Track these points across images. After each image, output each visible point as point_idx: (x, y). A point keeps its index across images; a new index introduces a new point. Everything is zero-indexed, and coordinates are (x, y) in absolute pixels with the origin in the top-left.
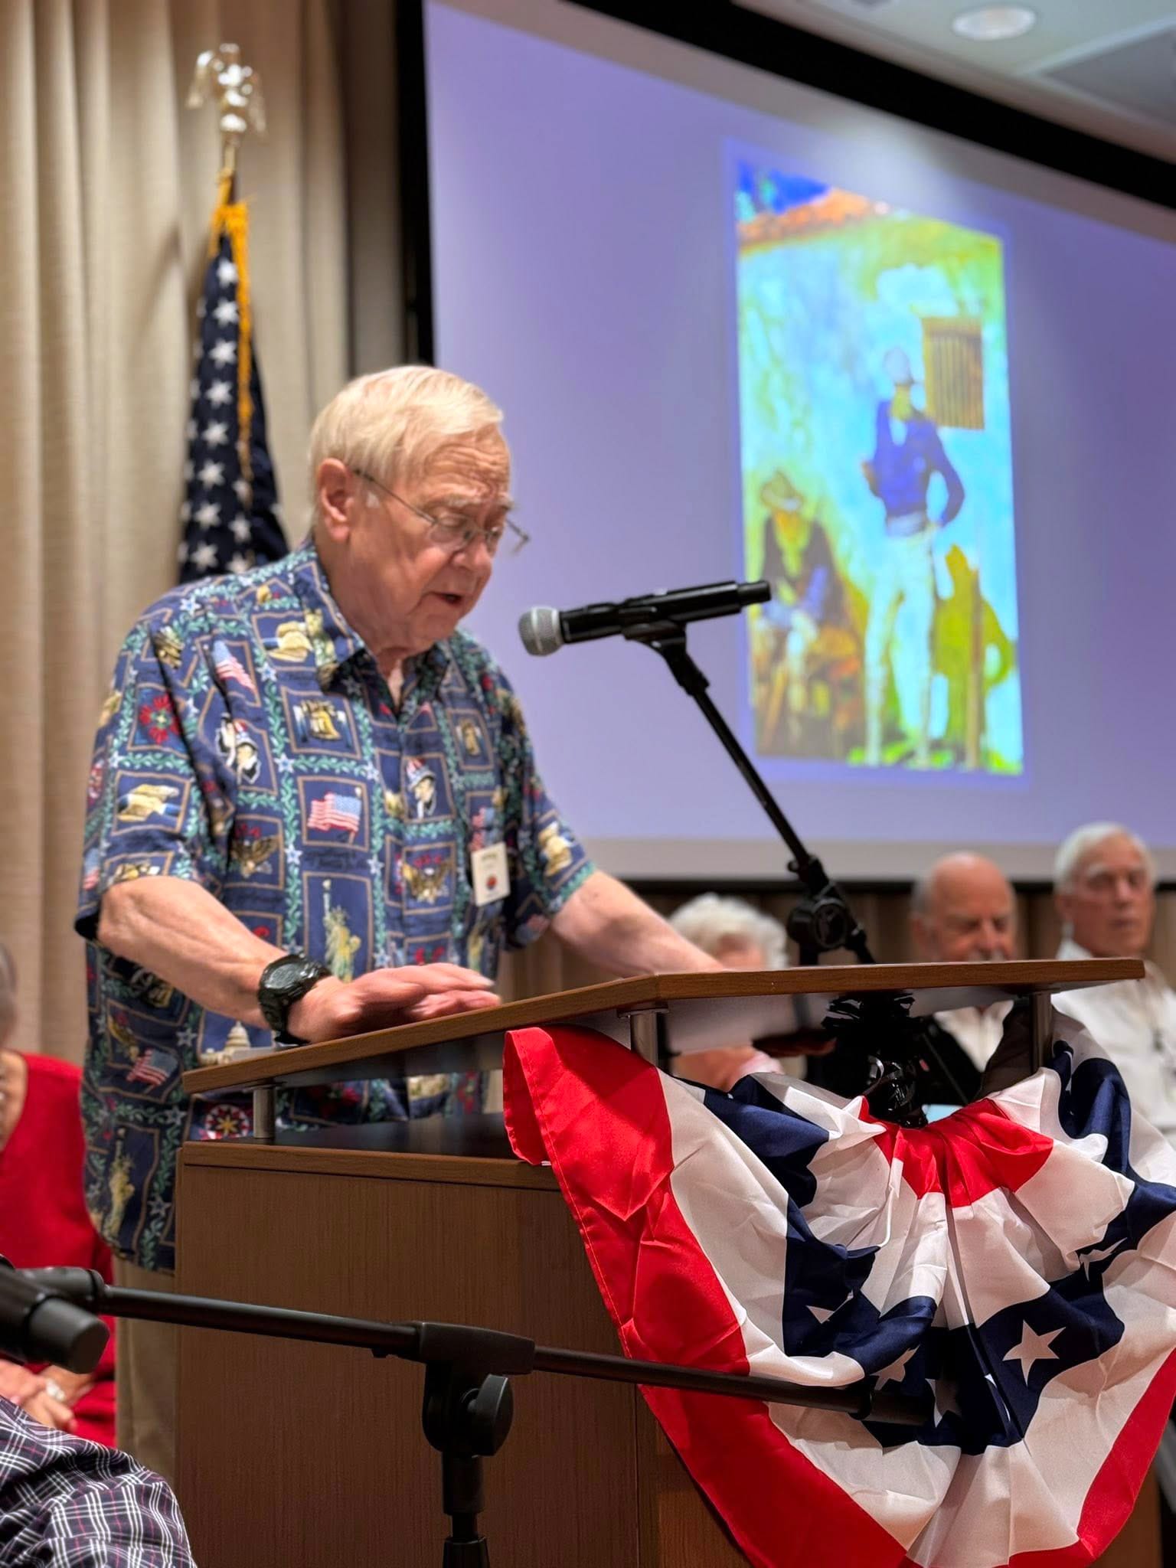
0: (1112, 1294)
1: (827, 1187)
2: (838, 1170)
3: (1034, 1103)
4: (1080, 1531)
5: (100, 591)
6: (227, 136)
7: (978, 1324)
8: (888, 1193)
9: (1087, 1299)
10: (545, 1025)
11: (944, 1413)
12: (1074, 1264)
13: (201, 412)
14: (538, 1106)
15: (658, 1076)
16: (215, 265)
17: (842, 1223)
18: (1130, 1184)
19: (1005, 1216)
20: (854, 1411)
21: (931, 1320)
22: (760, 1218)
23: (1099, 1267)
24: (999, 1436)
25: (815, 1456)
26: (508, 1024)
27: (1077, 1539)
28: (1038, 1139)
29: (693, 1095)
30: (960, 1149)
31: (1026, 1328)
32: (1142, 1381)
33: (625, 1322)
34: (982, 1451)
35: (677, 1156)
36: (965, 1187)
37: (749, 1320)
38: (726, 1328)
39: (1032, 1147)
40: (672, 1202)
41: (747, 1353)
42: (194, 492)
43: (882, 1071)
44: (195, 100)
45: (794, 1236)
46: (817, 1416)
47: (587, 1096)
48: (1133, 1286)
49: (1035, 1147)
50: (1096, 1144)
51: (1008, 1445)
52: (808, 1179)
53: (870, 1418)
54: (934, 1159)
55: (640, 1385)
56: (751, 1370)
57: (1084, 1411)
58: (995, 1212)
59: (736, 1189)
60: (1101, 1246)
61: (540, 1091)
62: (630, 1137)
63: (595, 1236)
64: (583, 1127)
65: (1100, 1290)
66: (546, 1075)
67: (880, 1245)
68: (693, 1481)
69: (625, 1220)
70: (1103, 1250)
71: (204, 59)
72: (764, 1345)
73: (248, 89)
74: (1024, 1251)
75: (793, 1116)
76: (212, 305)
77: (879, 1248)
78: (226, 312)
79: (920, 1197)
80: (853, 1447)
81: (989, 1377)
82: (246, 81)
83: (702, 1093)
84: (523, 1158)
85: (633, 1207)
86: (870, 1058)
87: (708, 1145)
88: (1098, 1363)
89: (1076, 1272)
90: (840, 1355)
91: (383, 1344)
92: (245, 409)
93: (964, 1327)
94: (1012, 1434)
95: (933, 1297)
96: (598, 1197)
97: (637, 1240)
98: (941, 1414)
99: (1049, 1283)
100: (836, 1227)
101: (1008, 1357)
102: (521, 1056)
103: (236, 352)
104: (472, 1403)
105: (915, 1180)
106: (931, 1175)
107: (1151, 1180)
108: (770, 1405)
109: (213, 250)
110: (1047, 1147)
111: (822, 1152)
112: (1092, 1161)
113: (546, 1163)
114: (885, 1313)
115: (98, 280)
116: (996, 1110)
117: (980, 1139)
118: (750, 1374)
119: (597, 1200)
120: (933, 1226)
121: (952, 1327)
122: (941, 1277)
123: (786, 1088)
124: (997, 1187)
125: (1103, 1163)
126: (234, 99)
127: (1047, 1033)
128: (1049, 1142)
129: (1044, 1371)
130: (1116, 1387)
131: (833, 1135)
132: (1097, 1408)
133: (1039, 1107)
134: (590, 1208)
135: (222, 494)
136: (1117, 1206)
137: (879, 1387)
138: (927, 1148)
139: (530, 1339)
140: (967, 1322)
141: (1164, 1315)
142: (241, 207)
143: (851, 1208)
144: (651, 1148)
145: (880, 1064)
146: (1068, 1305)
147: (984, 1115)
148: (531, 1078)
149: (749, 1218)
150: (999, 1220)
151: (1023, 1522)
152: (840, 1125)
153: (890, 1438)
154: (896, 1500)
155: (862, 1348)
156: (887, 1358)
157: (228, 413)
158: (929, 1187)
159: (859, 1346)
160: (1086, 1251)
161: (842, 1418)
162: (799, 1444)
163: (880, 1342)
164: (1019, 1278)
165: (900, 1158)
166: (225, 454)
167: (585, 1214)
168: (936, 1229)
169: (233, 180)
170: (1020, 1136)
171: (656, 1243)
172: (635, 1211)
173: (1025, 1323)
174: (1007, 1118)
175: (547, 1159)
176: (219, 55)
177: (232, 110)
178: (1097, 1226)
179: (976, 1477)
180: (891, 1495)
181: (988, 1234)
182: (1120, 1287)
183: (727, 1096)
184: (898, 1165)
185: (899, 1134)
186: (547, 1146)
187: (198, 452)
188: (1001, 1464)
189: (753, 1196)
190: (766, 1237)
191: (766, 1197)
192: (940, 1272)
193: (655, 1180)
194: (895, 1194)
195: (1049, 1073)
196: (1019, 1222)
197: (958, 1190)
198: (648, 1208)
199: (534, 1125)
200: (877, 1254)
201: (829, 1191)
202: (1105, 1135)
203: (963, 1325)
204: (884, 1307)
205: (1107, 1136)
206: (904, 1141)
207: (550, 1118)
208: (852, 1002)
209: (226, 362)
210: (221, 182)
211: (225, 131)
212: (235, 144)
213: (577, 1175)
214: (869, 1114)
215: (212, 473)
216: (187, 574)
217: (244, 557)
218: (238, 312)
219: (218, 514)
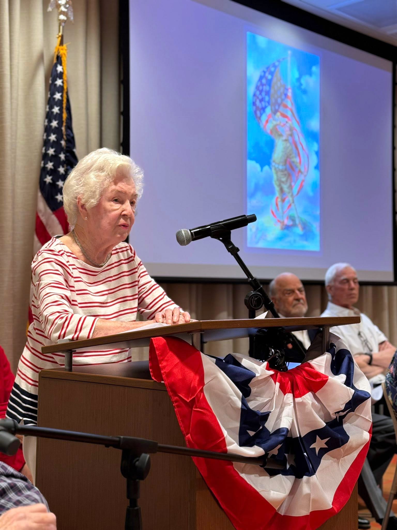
0: (346, 426)
1: (254, 391)
2: (259, 386)
3: (323, 364)
4: (333, 504)
5: (14, 176)
6: (61, 22)
7: (302, 436)
8: (274, 394)
9: (337, 428)
10: (164, 336)
11: (290, 465)
12: (334, 417)
13: (49, 116)
14: (161, 363)
15: (200, 354)
16: (56, 66)
17: (260, 403)
18: (353, 391)
19: (312, 401)
20: (261, 465)
21: (287, 435)
22: (233, 401)
23: (342, 418)
24: (307, 473)
25: (248, 479)
26: (151, 336)
27: (332, 506)
28: (324, 376)
29: (212, 361)
30: (298, 379)
31: (318, 437)
32: (355, 455)
33: (187, 434)
34: (302, 477)
35: (206, 381)
36: (300, 391)
37: (228, 435)
38: (220, 438)
39: (321, 379)
40: (204, 396)
41: (227, 445)
42: (46, 143)
43: (274, 353)
44: (50, 9)
45: (243, 408)
46: (249, 466)
47: (177, 360)
48: (353, 424)
49: (323, 379)
50: (342, 378)
51: (310, 476)
52: (248, 389)
53: (266, 467)
54: (290, 382)
55: (191, 456)
56: (228, 451)
57: (335, 464)
58: (309, 400)
59: (225, 392)
60: (343, 411)
61: (161, 358)
62: (191, 374)
63: (178, 406)
64: (175, 371)
65: (342, 424)
66: (163, 354)
67: (271, 411)
68: (208, 487)
69: (188, 402)
70: (343, 412)
72: (233, 443)
73: (67, 6)
74: (318, 412)
75: (244, 368)
76: (54, 80)
77: (271, 412)
78: (59, 82)
79: (285, 394)
80: (260, 476)
81: (305, 454)
82: (67, 3)
83: (215, 360)
84: (155, 380)
85: (191, 397)
86: (270, 349)
87: (216, 378)
88: (340, 449)
89: (335, 419)
90: (257, 447)
91: (108, 443)
92: (65, 115)
93: (298, 437)
94: (311, 473)
95: (288, 428)
96: (180, 394)
97: (192, 408)
98: (289, 465)
99: (325, 423)
100: (257, 404)
101: (311, 447)
102: (155, 346)
103: (62, 96)
104: (137, 463)
105: (284, 389)
106: (289, 388)
107: (360, 389)
108: (234, 463)
109: (55, 61)
110: (327, 379)
111: (253, 380)
112: (340, 383)
113: (162, 382)
114: (272, 432)
115: (15, 70)
116: (310, 366)
117: (305, 376)
118: (228, 453)
119: (179, 395)
120: (289, 404)
121: (293, 437)
122: (291, 421)
123: (242, 359)
124: (310, 392)
125: (344, 384)
126: (63, 9)
127: (328, 340)
128: (327, 377)
129: (323, 451)
130: (346, 457)
131: (257, 375)
132: (340, 464)
133: (324, 365)
134: (177, 397)
135: (56, 144)
136: (349, 398)
137: (269, 457)
138: (288, 378)
139: (156, 442)
140: (298, 436)
141: (362, 433)
142: (65, 46)
143: (262, 398)
144: (198, 378)
145: (273, 350)
146: (331, 430)
147: (307, 368)
148: (158, 354)
149: (229, 402)
150: (310, 402)
151: (315, 501)
152: (260, 372)
153: (272, 473)
154: (274, 494)
155: (264, 444)
156: (272, 447)
157: (59, 117)
158: (287, 392)
159: (263, 444)
160: (338, 412)
161: (257, 467)
162: (243, 475)
163: (270, 443)
164: (316, 422)
165: (279, 382)
166: (57, 131)
167: (175, 399)
168: (290, 405)
169: (62, 37)
170: (318, 375)
171: (198, 409)
172: (191, 399)
173: (317, 436)
174: (314, 369)
175: (163, 380)
177: (62, 13)
178: (342, 405)
179: (300, 486)
180: (272, 492)
181: (307, 407)
182: (348, 424)
183: (223, 361)
184: (278, 384)
185: (279, 374)
186: (163, 376)
187: (48, 130)
188: (308, 482)
189: (230, 395)
190: (234, 408)
191: (235, 395)
192: (290, 419)
193: (198, 389)
194: (276, 394)
195: (327, 354)
196: (316, 403)
197: (298, 392)
198: (196, 398)
199: (159, 369)
200: (270, 414)
201: (256, 393)
202: (345, 374)
203: (297, 437)
204: (272, 431)
205: (346, 375)
206: (280, 376)
207: (164, 367)
208: (264, 330)
209: (59, 99)
210: (58, 38)
211: (60, 20)
212: (63, 24)
213: (172, 385)
214: (269, 368)
215: (53, 137)
216: (44, 171)
217: (63, 167)
218: (63, 82)
219: (55, 151)
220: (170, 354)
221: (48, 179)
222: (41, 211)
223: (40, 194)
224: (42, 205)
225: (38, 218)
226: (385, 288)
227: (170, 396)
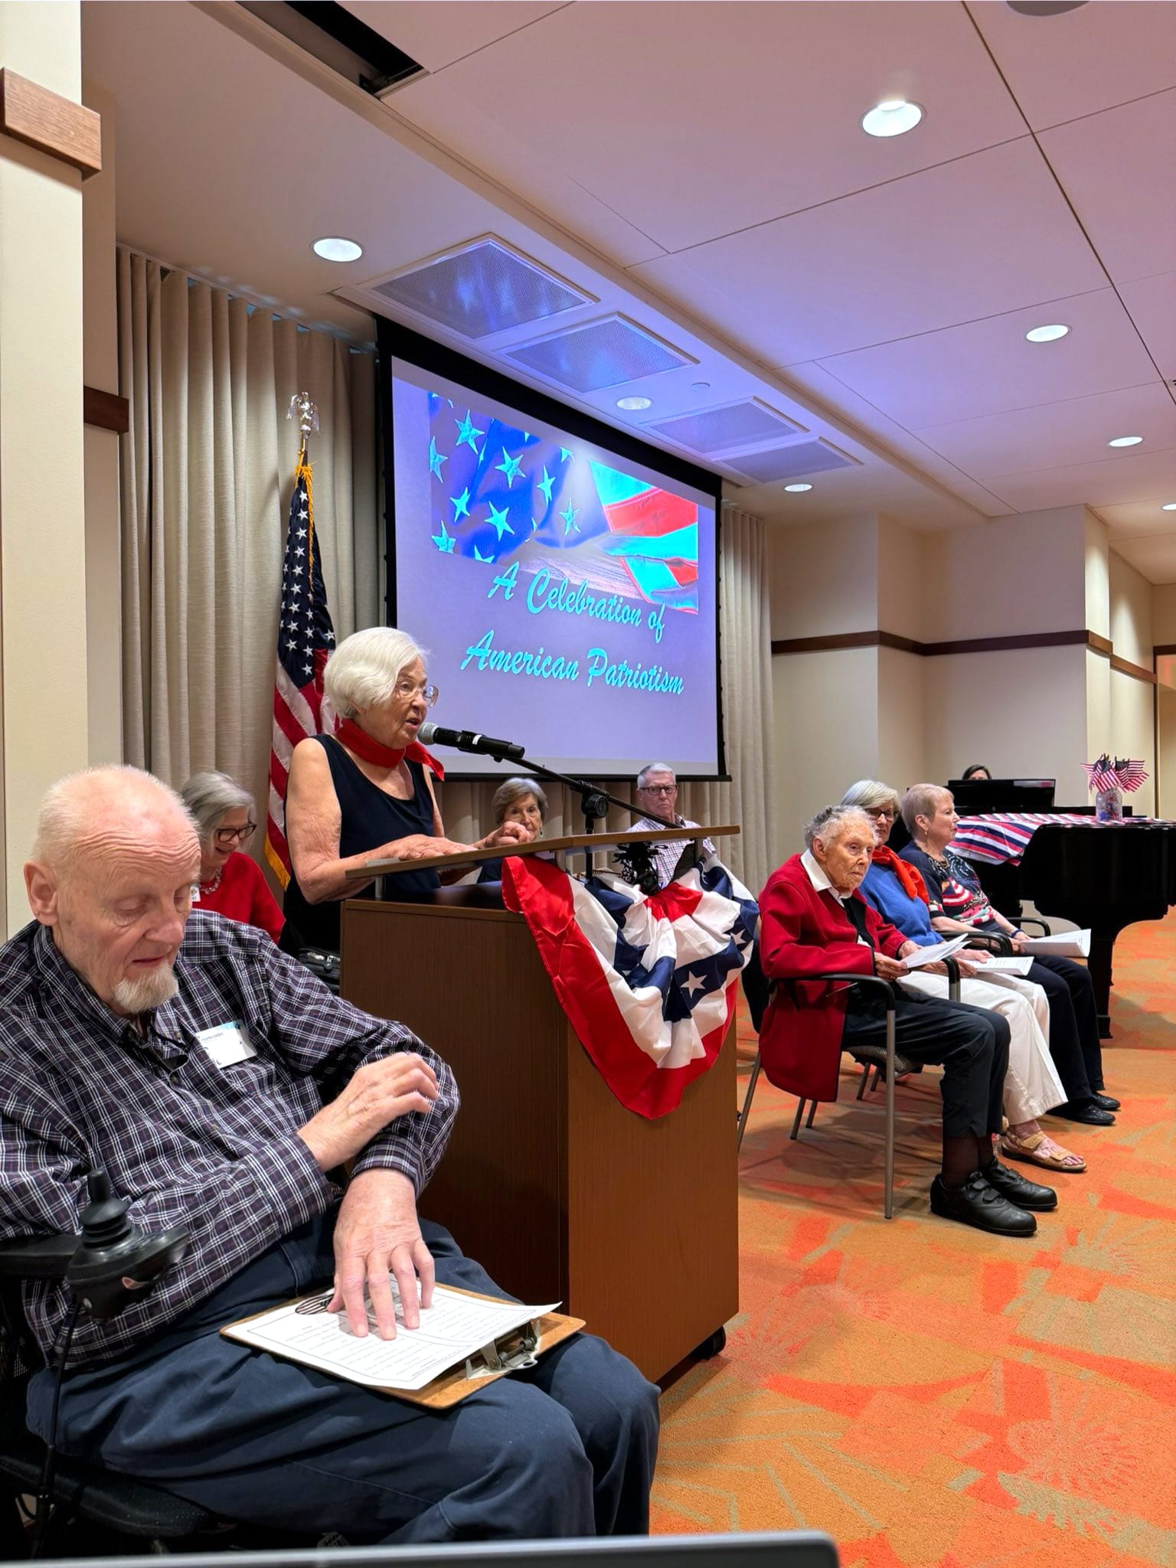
1: (628, 921)
2: (633, 914)
5: (241, 640)
6: (303, 433)
8: (647, 922)
10: (521, 856)
13: (289, 560)
14: (518, 889)
15: (567, 877)
16: (298, 492)
17: (636, 935)
22: (607, 934)
27: (705, 1055)
31: (691, 975)
33: (555, 976)
34: (680, 1020)
35: (576, 909)
36: (675, 914)
38: (600, 976)
40: (577, 926)
42: (287, 596)
44: (289, 416)
45: (618, 941)
47: (538, 885)
49: (695, 896)
51: (688, 1019)
52: (622, 919)
59: (599, 923)
61: (519, 883)
62: (557, 901)
63: (542, 942)
64: (538, 898)
66: (522, 877)
69: (556, 935)
71: (293, 398)
73: (312, 412)
75: (617, 893)
76: (296, 511)
77: (648, 942)
78: (303, 515)
82: (311, 408)
83: (584, 883)
84: (510, 909)
85: (560, 930)
87: (588, 905)
92: (311, 559)
97: (561, 945)
100: (632, 936)
101: (687, 985)
103: (307, 533)
105: (656, 915)
106: (661, 911)
109: (296, 486)
111: (631, 907)
113: (521, 912)
115: (241, 496)
119: (543, 927)
120: (666, 930)
123: (613, 882)
124: (685, 914)
126: (306, 416)
129: (698, 993)
131: (635, 901)
134: (540, 931)
135: (300, 598)
138: (659, 902)
142: (309, 466)
143: (638, 929)
144: (567, 904)
148: (515, 878)
149: (604, 936)
152: (634, 897)
157: (303, 561)
158: (661, 917)
159: (653, 981)
165: (652, 906)
166: (302, 580)
167: (538, 933)
169: (305, 454)
170: (690, 892)
171: (571, 944)
173: (691, 972)
175: (521, 910)
176: (300, 395)
177: (305, 421)
183: (594, 885)
184: (651, 910)
185: (650, 898)
186: (523, 905)
187: (288, 578)
189: (605, 926)
190: (609, 944)
191: (608, 924)
193: (569, 918)
194: (650, 921)
197: (673, 916)
198: (566, 931)
199: (516, 897)
200: (645, 946)
201: (631, 923)
206: (652, 900)
207: (523, 894)
209: (303, 537)
210: (300, 455)
211: (302, 431)
212: (307, 437)
213: (535, 917)
214: (643, 890)
215: (296, 589)
216: (284, 634)
217: (311, 629)
218: (308, 515)
219: (298, 608)
220: (530, 876)
221: (292, 645)
222: (282, 687)
223: (279, 665)
224: (283, 679)
225: (277, 696)
226: (707, 784)
227: (531, 931)
